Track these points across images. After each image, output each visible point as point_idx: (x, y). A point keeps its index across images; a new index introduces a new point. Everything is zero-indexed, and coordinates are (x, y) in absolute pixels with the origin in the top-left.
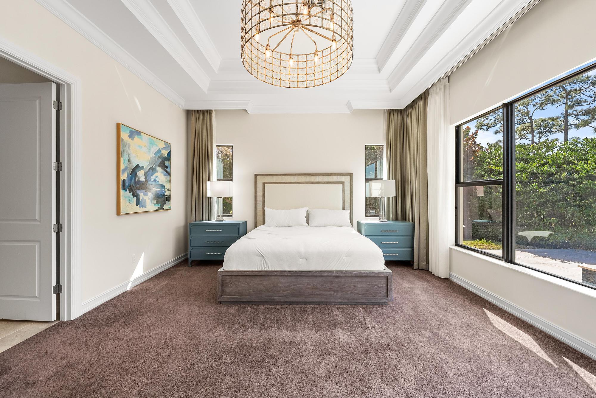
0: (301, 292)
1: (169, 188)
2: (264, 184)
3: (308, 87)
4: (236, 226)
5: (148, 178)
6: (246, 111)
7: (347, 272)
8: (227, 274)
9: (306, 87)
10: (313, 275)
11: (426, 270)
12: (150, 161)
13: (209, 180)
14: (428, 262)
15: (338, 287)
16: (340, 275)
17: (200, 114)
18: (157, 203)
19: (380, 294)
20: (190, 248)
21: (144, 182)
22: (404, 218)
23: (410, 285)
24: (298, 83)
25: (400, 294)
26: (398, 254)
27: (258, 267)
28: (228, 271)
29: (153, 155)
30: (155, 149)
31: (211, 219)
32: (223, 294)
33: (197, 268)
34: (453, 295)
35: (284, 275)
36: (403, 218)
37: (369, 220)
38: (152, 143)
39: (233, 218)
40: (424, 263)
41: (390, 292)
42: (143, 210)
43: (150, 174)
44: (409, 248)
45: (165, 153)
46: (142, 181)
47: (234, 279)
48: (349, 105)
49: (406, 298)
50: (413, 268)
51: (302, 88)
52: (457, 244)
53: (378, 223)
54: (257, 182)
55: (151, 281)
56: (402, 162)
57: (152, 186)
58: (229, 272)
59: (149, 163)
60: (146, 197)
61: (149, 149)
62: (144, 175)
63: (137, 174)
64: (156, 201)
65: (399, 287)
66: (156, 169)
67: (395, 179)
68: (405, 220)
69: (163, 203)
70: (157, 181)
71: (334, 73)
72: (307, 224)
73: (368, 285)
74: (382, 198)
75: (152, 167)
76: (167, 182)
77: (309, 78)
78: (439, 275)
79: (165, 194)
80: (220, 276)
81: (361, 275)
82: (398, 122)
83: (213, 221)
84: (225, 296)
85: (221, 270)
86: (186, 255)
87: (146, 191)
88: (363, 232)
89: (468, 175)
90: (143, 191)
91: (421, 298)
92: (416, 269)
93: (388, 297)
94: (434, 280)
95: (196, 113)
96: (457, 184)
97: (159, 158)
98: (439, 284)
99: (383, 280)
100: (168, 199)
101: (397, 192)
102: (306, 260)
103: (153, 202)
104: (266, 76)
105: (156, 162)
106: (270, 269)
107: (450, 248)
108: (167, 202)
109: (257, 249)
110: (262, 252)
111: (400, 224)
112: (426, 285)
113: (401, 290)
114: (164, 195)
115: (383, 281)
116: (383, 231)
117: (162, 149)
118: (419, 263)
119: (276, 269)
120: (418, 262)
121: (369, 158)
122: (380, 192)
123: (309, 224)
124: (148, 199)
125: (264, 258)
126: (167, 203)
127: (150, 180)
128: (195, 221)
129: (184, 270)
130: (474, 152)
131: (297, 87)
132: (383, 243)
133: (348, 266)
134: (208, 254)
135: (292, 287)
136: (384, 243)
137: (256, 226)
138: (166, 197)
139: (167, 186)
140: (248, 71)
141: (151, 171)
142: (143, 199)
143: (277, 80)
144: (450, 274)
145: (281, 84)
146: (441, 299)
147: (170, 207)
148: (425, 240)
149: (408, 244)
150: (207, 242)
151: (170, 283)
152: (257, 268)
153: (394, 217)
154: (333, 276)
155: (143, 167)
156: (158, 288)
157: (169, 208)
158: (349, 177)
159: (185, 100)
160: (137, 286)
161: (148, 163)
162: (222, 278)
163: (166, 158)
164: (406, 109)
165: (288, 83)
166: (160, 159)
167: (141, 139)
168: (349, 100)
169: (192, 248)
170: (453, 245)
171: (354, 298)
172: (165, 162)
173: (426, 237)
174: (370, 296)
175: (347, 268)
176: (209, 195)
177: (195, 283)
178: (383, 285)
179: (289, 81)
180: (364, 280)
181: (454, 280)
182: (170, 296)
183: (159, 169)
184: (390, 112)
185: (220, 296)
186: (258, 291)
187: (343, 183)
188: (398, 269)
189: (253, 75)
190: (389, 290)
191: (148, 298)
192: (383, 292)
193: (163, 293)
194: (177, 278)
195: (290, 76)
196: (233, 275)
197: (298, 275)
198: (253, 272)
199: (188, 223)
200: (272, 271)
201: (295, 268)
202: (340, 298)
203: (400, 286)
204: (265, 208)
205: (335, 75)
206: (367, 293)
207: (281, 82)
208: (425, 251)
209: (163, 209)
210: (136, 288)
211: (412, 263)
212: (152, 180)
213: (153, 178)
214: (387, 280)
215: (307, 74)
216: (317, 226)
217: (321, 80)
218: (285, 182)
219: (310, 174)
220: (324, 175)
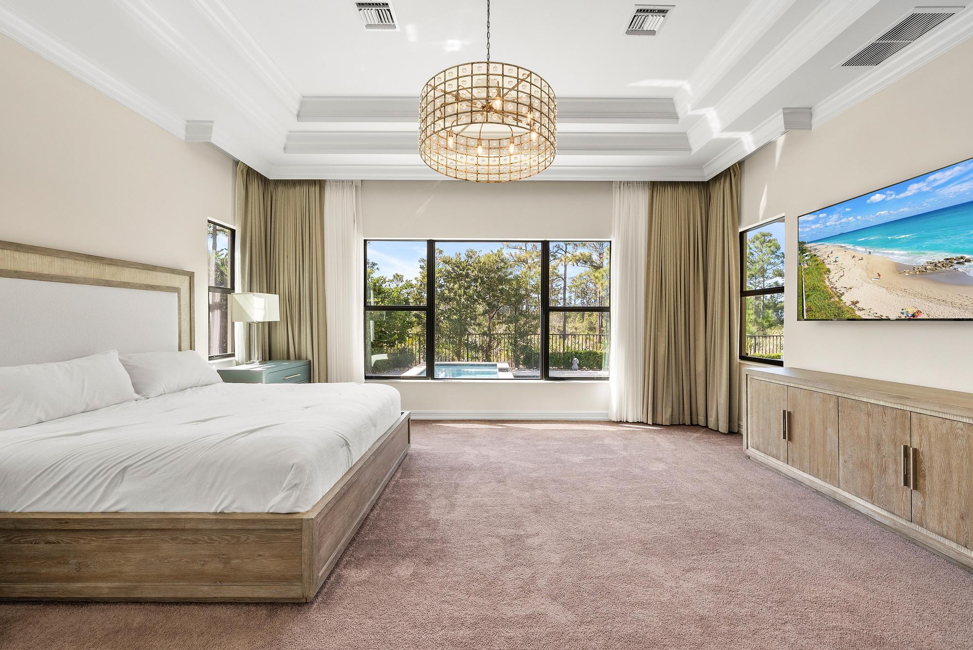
72: (137, 395)
96: (365, 308)
116: (285, 378)
158: (188, 279)
187: (178, 291)
218: (16, 272)
219: (104, 259)
220: (140, 267)
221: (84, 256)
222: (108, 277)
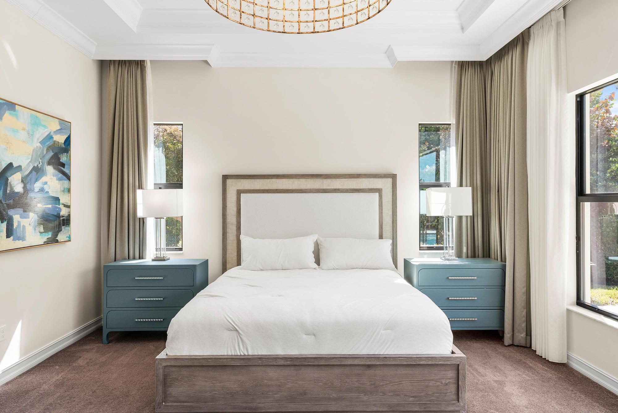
0: (305, 393)
1: (67, 201)
2: (239, 193)
3: (318, 32)
4: (190, 269)
5: (28, 186)
6: (206, 62)
7: (386, 358)
8: (173, 363)
9: (313, 32)
10: (327, 364)
11: (526, 347)
12: (32, 156)
13: (140, 187)
14: (529, 334)
15: (371, 385)
16: (374, 363)
17: (124, 67)
18: (46, 230)
19: (446, 396)
20: (105, 310)
21: (21, 194)
22: (487, 254)
23: (499, 377)
24: (299, 25)
25: (481, 394)
26: (476, 319)
27: (229, 349)
28: (175, 357)
29: (39, 145)
30: (41, 133)
31: (144, 257)
32: (165, 399)
33: (119, 346)
34: (573, 395)
35: (275, 364)
36: (485, 253)
37: (426, 256)
38: (36, 124)
39: (183, 253)
40: (522, 335)
41: (463, 394)
42: (19, 244)
43: (33, 180)
44: (496, 308)
45: (60, 139)
46: (18, 193)
47: (185, 372)
48: (389, 53)
49: (492, 402)
50: (503, 344)
51: (307, 33)
52: (580, 303)
53: (442, 263)
54: (227, 190)
55: (33, 374)
56: (484, 158)
57: (36, 200)
58: (176, 359)
59: (32, 158)
60: (24, 222)
61: (31, 135)
62: (22, 181)
63: (9, 181)
64: (44, 228)
65: (479, 380)
66: (43, 170)
67: (472, 185)
68: (489, 257)
69: (57, 230)
70: (46, 191)
71: (363, 9)
72: (316, 266)
73: (424, 380)
74: (448, 219)
75: (36, 166)
76: (64, 191)
77: (319, 15)
78: (548, 356)
79: (61, 214)
80: (161, 367)
81: (412, 363)
82: (476, 84)
83: (148, 260)
84: (168, 403)
85: (162, 355)
86: (99, 320)
87: (25, 211)
88: (415, 280)
89: (598, 173)
90: (20, 210)
91: (518, 403)
92: (509, 346)
93: (458, 401)
94: (539, 366)
95: (117, 66)
96: (579, 197)
97: (49, 148)
98: (550, 374)
99: (450, 372)
100: (66, 221)
101: (475, 207)
102: (313, 336)
103: (37, 229)
104: (243, 12)
105: (44, 156)
106: (250, 353)
107: (568, 311)
108: (63, 227)
109: (227, 317)
110: (237, 323)
111: (480, 264)
112: (525, 376)
113: (481, 387)
114: (58, 216)
115: (451, 374)
116: (450, 278)
117: (54, 132)
118: (515, 335)
119: (260, 354)
120: (512, 333)
121: (426, 140)
122: (445, 208)
123: (319, 264)
124: (30, 224)
125: (239, 333)
126: (63, 230)
127: (33, 191)
128: (115, 261)
129: (95, 350)
130: (609, 131)
131: (298, 31)
132: (450, 298)
133: (388, 347)
134: (138, 321)
135: (290, 385)
136: (453, 298)
137: (224, 269)
138: (62, 218)
139: (64, 199)
140: (211, 6)
141: (34, 173)
142: (20, 225)
143: (262, 19)
144: (567, 354)
145: (268, 26)
146: (553, 403)
147: (70, 237)
148: (524, 293)
149: (494, 301)
150: (137, 299)
151: (69, 376)
152: (227, 352)
153: (469, 252)
154: (363, 365)
155: (20, 167)
156: (45, 387)
157: (67, 239)
158: (390, 180)
159: (96, 44)
160: (7, 384)
161: (29, 159)
162: (164, 371)
163: (63, 148)
164: (490, 61)
165: (281, 24)
166: (51, 151)
167: (17, 117)
168: (390, 45)
169: (110, 309)
170: (572, 305)
171: (398, 405)
172: (61, 156)
173: (525, 289)
174: (427, 401)
175: (387, 349)
176: (140, 214)
177: (115, 376)
178: (451, 381)
179: (284, 21)
180: (417, 372)
181: (575, 366)
182: (68, 403)
183: (50, 170)
184: (463, 66)
185: (160, 404)
186: (228, 393)
187: (379, 191)
188: (477, 345)
189: (219, 12)
190: (462, 390)
191: (28, 407)
192: (450, 392)
193: (56, 396)
194: (82, 366)
195: (285, 12)
196: (183, 364)
197: (300, 363)
198: (220, 358)
199: (103, 264)
200: (253, 357)
201: (294, 352)
202: (374, 405)
203: (481, 379)
204: (242, 237)
205: (364, 13)
206: (422, 394)
207: (268, 23)
208: (524, 313)
209: (57, 241)
210: (6, 388)
211: (501, 335)
212: (37, 190)
213: (38, 185)
214: (456, 372)
215: (316, 9)
216: (334, 269)
217: (340, 20)
218: (276, 190)
219: (322, 176)
220: (347, 177)
221: (310, 175)
222: (325, 187)
